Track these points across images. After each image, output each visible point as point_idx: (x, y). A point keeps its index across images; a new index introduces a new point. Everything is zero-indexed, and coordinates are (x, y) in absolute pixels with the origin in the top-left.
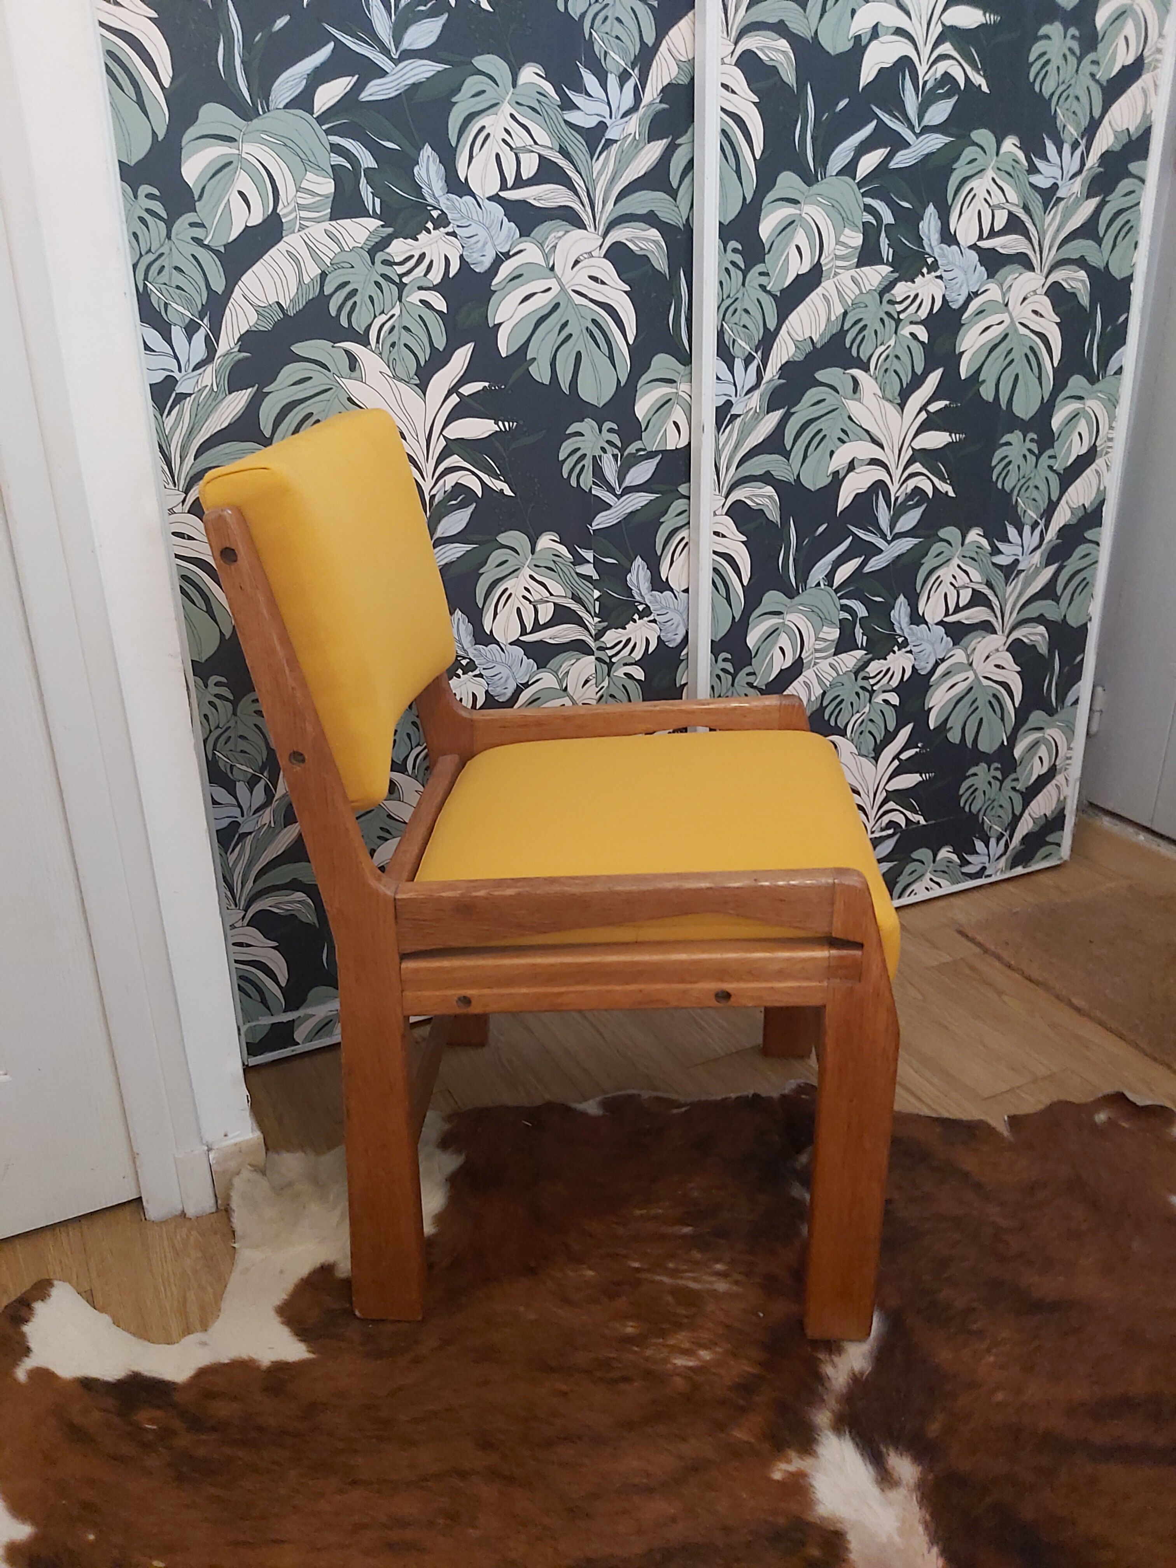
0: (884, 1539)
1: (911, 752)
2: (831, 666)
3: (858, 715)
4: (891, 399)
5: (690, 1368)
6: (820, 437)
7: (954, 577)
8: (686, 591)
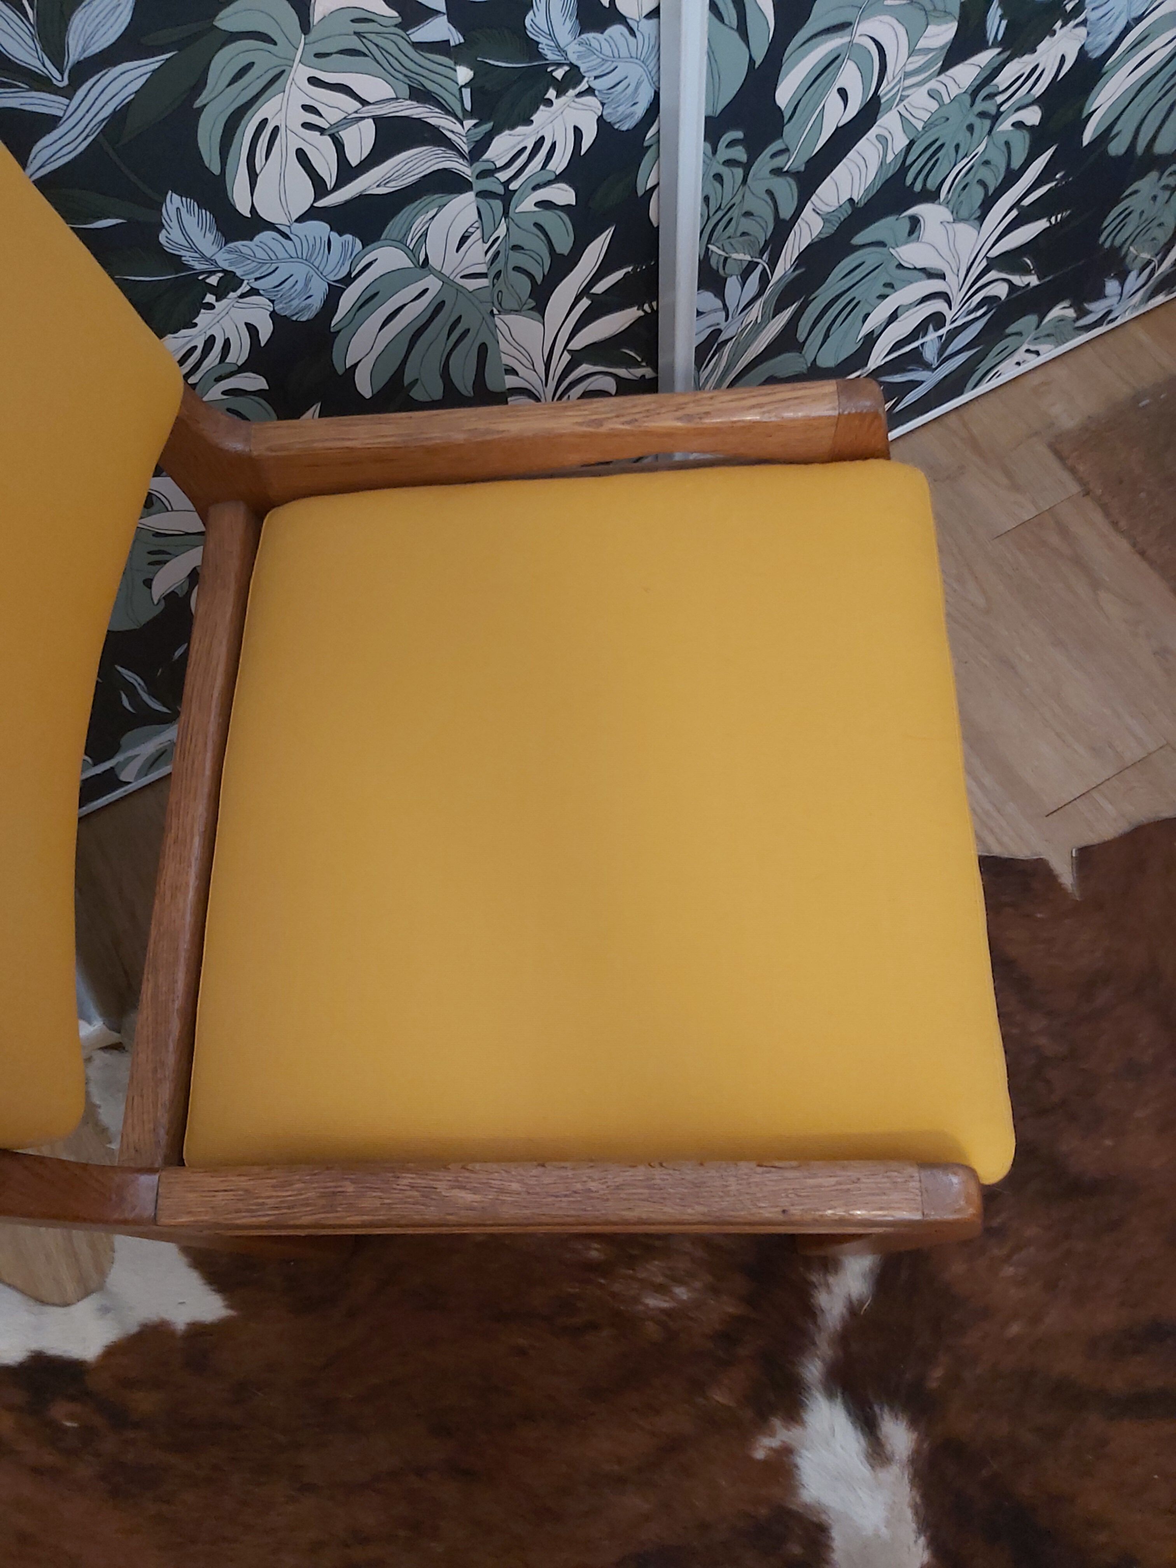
0: (869, 1531)
1: (1043, 190)
2: (931, 94)
3: (966, 160)
5: (663, 1311)
8: (655, 13)
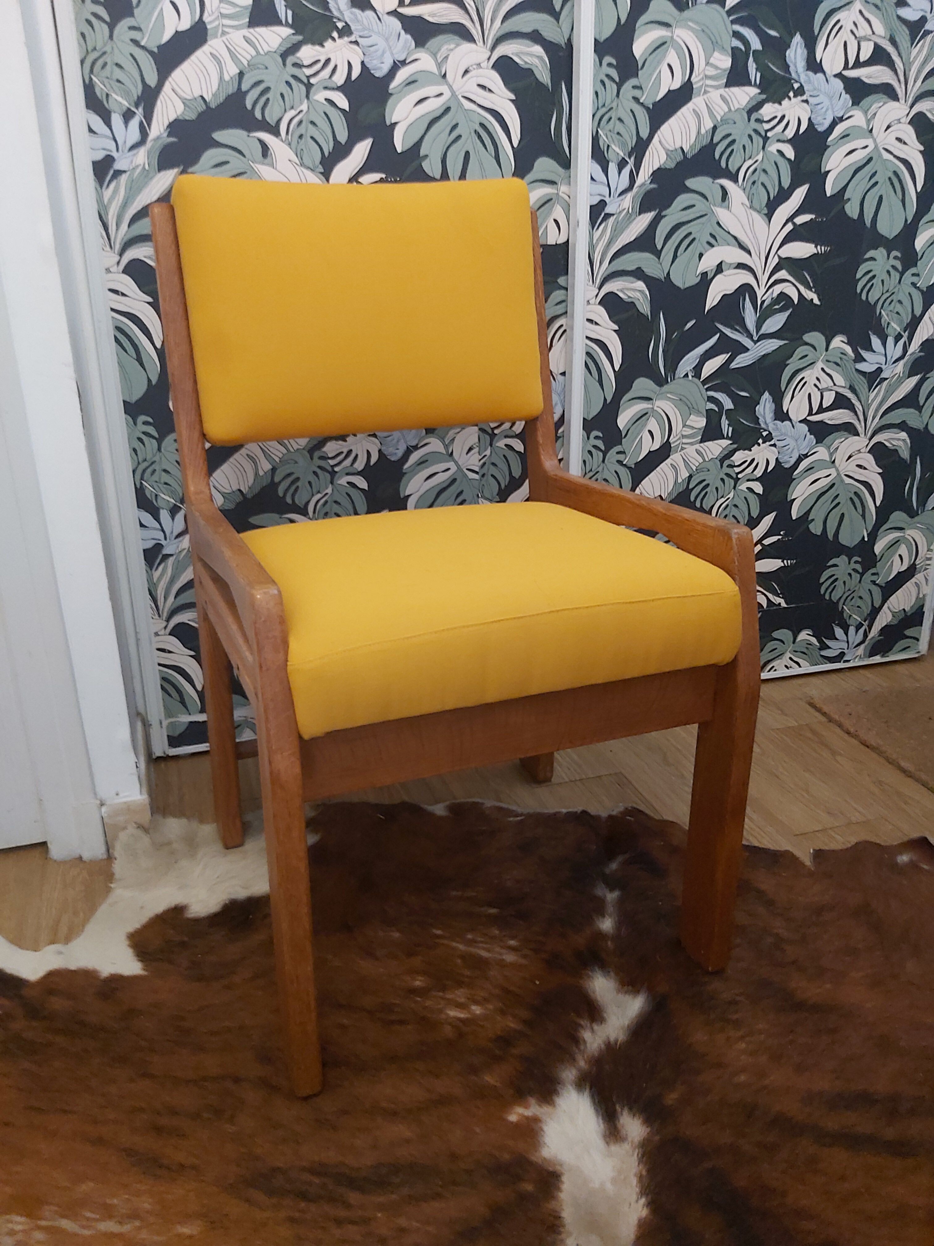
0: (596, 1185)
1: (774, 539)
2: (698, 452)
3: (723, 500)
4: (758, 209)
5: (460, 1020)
6: (690, 240)
7: (818, 379)
8: (563, 374)
